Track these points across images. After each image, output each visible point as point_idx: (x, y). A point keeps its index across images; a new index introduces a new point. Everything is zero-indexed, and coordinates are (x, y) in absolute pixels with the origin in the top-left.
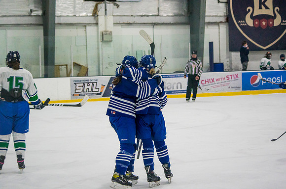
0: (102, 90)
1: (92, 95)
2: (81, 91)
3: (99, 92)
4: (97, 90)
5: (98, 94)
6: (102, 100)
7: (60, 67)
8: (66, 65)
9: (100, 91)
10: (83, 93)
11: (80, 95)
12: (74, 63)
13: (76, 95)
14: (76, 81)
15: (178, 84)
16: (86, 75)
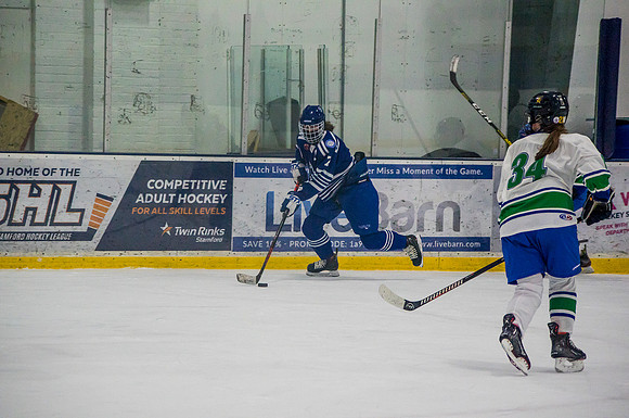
0: (98, 218)
3: (83, 229)
5: (76, 237)
6: (94, 264)
9: (86, 221)
10: (5, 227)
15: (442, 207)
16: (27, 144)
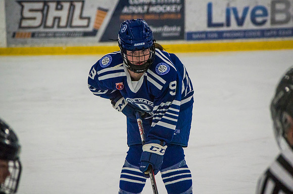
0: (99, 22)
1: (69, 35)
2: (37, 22)
3: (90, 29)
4: (85, 23)
5: (86, 34)
9: (92, 24)
10: (42, 29)
11: (33, 35)
13: (22, 36)
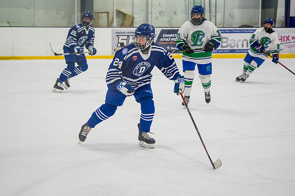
7: (100, 15)
8: (108, 13)
12: (116, 10)
14: (118, 33)
15: (243, 41)
16: (131, 25)
